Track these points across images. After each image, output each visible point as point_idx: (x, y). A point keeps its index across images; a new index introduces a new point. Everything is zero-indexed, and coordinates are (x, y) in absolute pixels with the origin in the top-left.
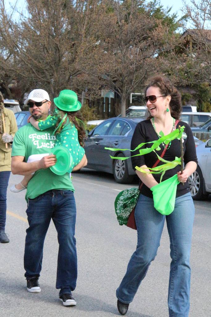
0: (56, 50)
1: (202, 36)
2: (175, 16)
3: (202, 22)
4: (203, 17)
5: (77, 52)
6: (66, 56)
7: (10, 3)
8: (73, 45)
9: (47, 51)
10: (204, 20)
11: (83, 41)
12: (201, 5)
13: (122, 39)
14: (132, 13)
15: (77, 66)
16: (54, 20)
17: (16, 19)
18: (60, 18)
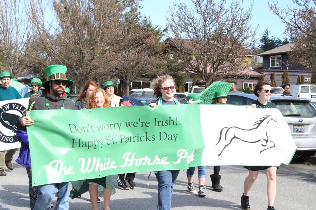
0: (80, 53)
1: (180, 42)
2: (159, 30)
3: (180, 33)
4: (180, 30)
5: (95, 54)
6: (87, 56)
7: (48, 22)
8: (92, 49)
9: (74, 54)
10: (181, 32)
11: (99, 47)
12: (178, 22)
13: (126, 44)
14: (132, 27)
15: (95, 63)
16: (78, 33)
17: (52, 32)
18: (82, 31)
